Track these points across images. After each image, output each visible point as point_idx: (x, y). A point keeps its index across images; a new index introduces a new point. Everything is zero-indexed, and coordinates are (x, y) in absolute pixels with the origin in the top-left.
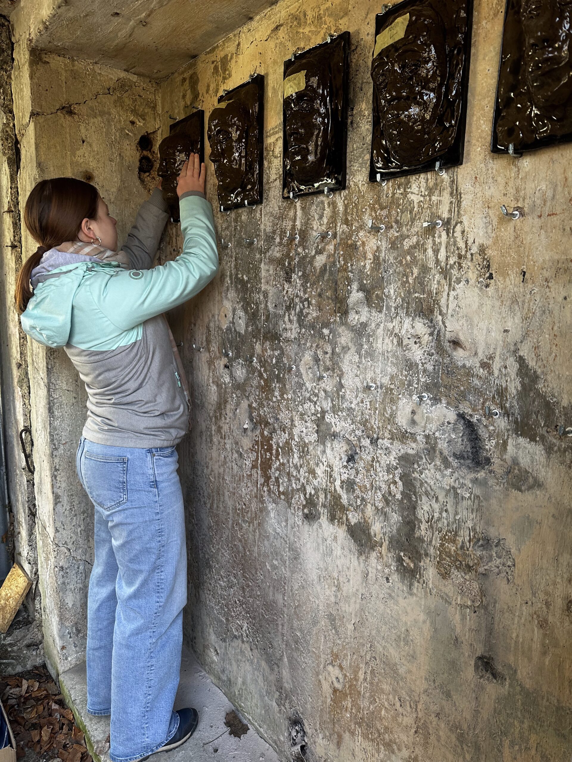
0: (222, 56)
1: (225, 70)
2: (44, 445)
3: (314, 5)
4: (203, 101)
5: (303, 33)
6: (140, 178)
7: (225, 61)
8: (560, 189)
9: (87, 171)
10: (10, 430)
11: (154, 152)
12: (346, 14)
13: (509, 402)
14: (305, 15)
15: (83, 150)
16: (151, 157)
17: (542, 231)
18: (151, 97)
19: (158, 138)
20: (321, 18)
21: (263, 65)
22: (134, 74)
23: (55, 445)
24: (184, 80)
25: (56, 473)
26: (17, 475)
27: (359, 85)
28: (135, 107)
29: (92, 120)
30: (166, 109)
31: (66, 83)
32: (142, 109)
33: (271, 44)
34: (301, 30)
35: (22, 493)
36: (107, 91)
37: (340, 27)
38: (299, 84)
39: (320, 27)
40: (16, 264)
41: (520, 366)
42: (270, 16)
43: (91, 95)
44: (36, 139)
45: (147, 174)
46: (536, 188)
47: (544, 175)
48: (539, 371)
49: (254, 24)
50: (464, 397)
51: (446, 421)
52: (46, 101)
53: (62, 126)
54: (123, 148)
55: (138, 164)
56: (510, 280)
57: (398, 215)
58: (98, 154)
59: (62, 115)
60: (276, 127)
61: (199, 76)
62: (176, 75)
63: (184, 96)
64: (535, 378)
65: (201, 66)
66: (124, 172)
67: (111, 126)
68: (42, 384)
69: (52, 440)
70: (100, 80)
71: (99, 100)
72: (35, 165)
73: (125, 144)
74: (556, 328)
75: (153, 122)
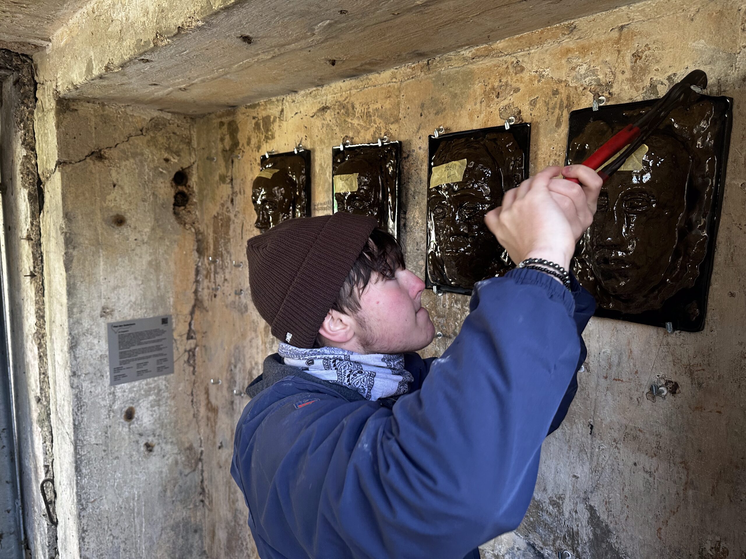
0: (264, 115)
1: (267, 130)
2: (70, 502)
3: (364, 101)
4: (243, 152)
5: (351, 123)
6: (175, 213)
7: (267, 122)
8: (625, 358)
9: (118, 215)
10: (26, 461)
11: (189, 186)
12: (397, 120)
13: (580, 547)
14: (353, 107)
15: (115, 194)
16: (186, 191)
17: (609, 393)
18: (186, 132)
19: (194, 172)
20: (370, 116)
21: (308, 138)
22: (169, 112)
23: (82, 505)
24: (222, 124)
25: (83, 535)
26: (35, 512)
27: (411, 192)
28: (169, 145)
29: (124, 163)
30: (202, 146)
31: (95, 128)
32: (176, 146)
33: (318, 122)
34: (350, 121)
35: (41, 535)
36: (140, 132)
37: (391, 131)
38: (351, 184)
39: (370, 125)
40: (36, 297)
41: (591, 514)
42: (315, 96)
43: (122, 138)
44: (62, 190)
45: (182, 208)
46: (600, 349)
47: (609, 340)
48: (611, 526)
49: (298, 97)
50: (534, 528)
51: (516, 546)
52: (74, 150)
53: (91, 172)
54: (156, 187)
55: (172, 200)
56: (578, 429)
57: (456, 328)
58: (130, 196)
59: (91, 161)
60: (324, 204)
61: (239, 125)
62: (213, 116)
63: (222, 140)
64: (607, 532)
65: (240, 117)
66: (158, 211)
67: (144, 166)
68: (67, 437)
69: (79, 501)
70: (132, 122)
71: (131, 142)
72: (61, 215)
73: (159, 183)
74: (626, 489)
75: (188, 158)
